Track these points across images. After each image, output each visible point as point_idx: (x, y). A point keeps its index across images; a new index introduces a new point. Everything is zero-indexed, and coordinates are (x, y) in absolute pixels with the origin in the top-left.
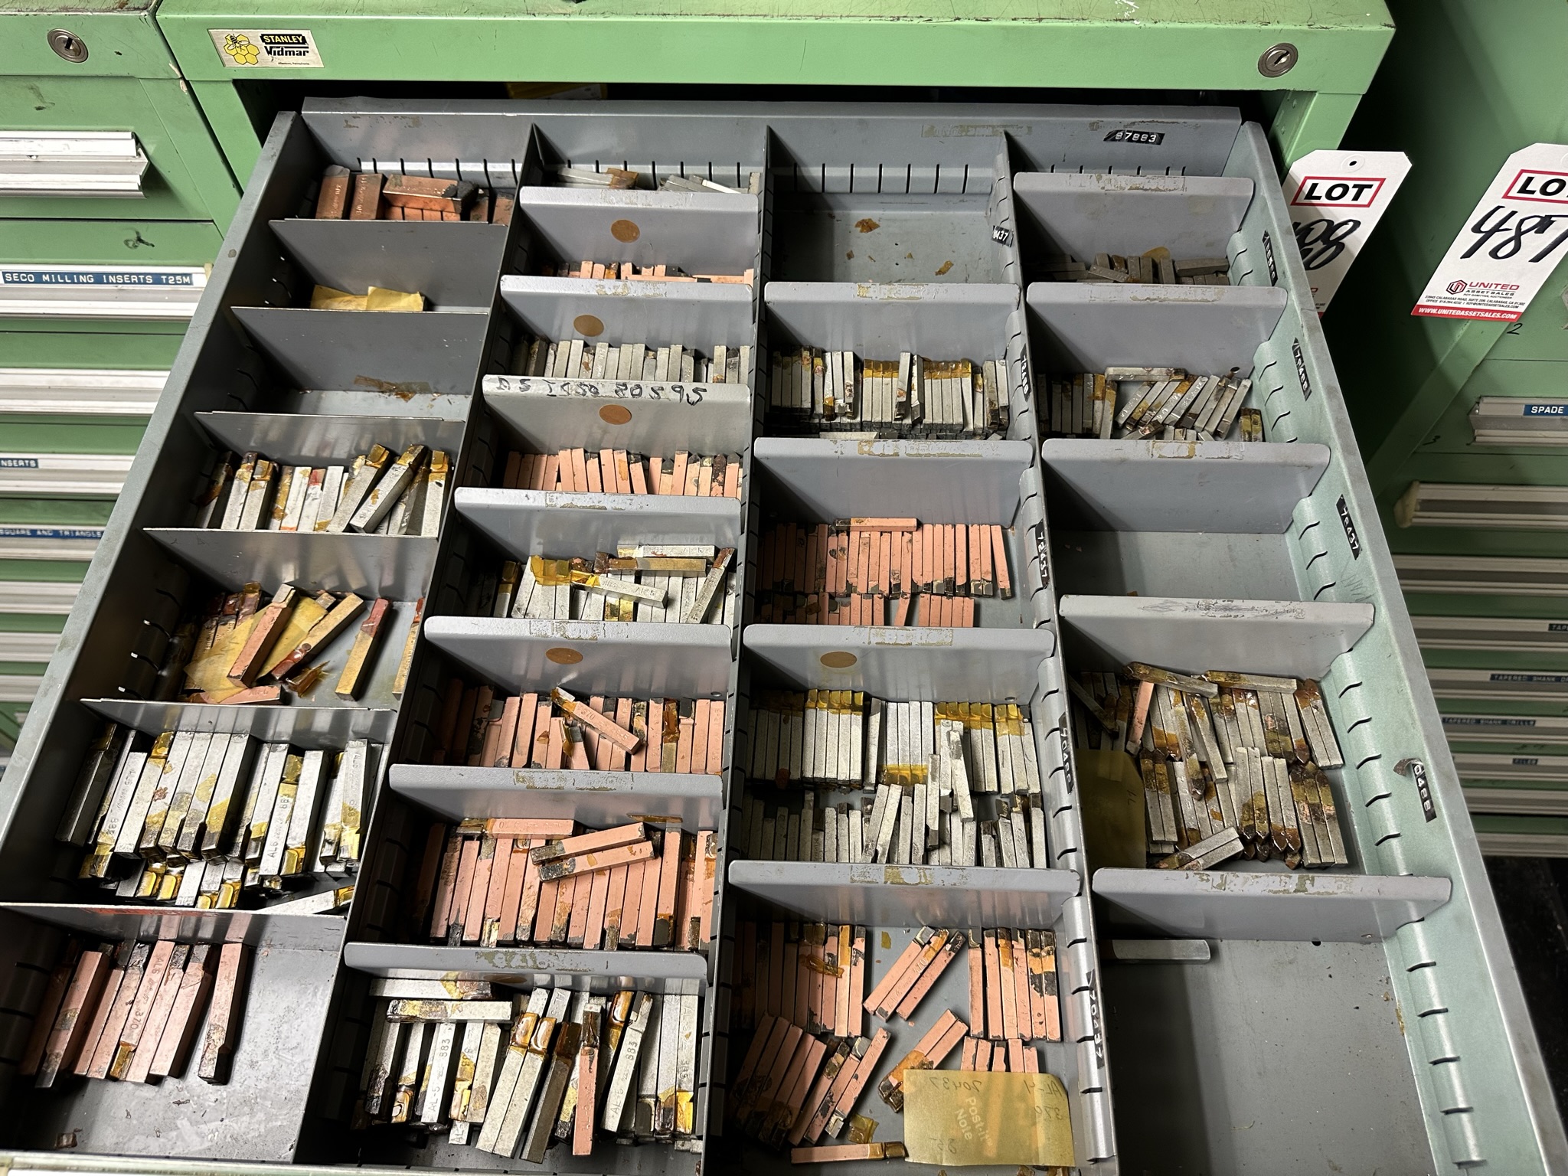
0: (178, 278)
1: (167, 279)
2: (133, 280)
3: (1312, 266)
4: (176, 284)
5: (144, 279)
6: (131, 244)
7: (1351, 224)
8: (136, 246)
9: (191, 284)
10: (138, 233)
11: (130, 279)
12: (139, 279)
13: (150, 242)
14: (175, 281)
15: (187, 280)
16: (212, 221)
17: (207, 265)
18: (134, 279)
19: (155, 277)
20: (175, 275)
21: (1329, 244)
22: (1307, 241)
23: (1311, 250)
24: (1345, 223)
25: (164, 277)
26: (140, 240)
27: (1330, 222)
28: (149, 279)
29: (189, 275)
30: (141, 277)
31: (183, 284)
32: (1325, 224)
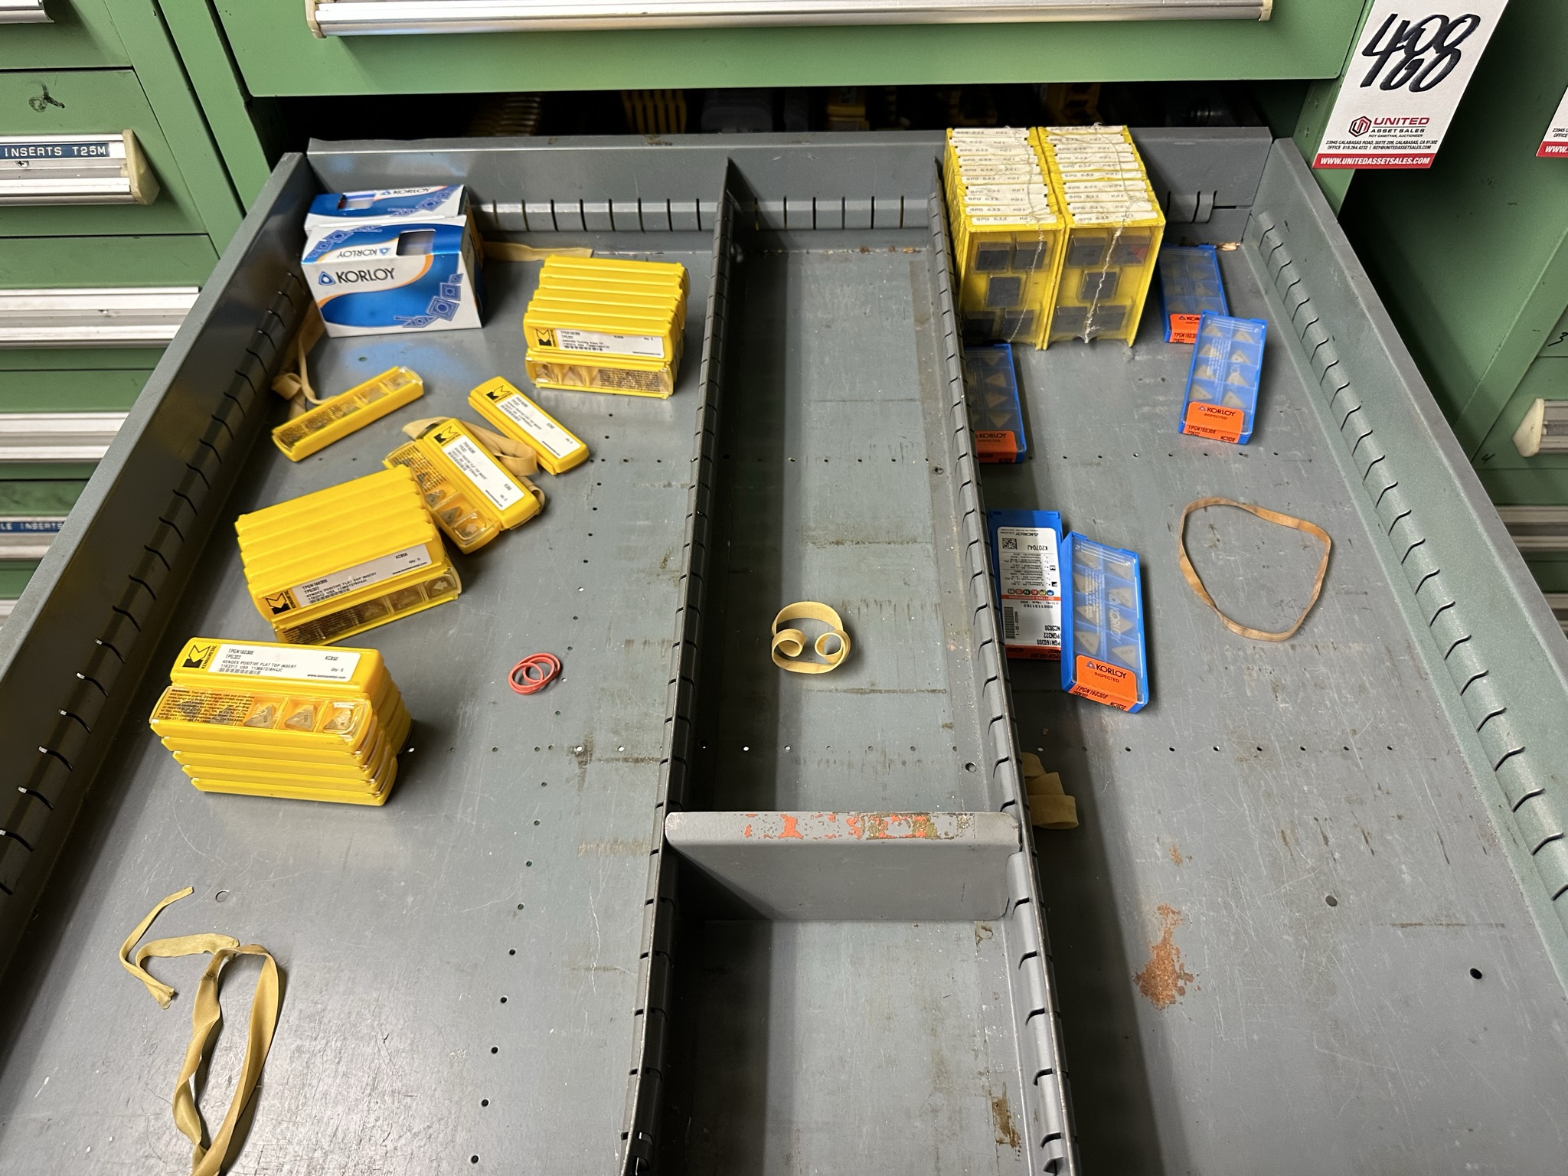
0: (92, 148)
1: (79, 151)
2: (39, 152)
3: (1422, 85)
4: (90, 156)
5: (53, 151)
6: (37, 104)
7: (1469, 21)
8: (44, 108)
9: (107, 155)
10: (45, 88)
11: (36, 152)
12: (46, 151)
13: (59, 101)
14: (88, 152)
15: (102, 150)
16: (132, 68)
17: (125, 132)
18: (41, 151)
19: (65, 148)
20: (88, 145)
21: (1443, 52)
22: (1417, 49)
23: (1422, 60)
24: (1462, 20)
25: (75, 148)
26: (47, 98)
27: (1445, 19)
28: (58, 151)
29: (104, 144)
30: (49, 149)
31: (97, 155)
32: (1438, 21)
